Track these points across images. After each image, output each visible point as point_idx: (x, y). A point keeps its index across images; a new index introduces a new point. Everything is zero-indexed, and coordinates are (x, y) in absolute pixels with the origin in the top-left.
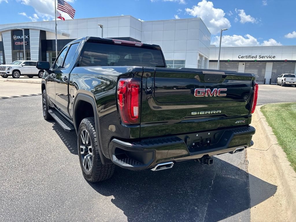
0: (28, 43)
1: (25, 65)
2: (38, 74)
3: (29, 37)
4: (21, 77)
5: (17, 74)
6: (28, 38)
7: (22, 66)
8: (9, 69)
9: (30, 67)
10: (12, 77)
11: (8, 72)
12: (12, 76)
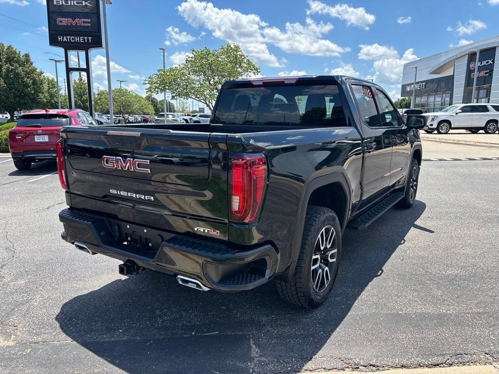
0: (490, 73)
1: (460, 112)
2: (484, 126)
3: (493, 61)
4: (451, 131)
5: (444, 127)
6: (492, 63)
7: (457, 114)
8: (433, 119)
9: (471, 115)
10: (437, 133)
11: (432, 125)
12: (437, 131)
